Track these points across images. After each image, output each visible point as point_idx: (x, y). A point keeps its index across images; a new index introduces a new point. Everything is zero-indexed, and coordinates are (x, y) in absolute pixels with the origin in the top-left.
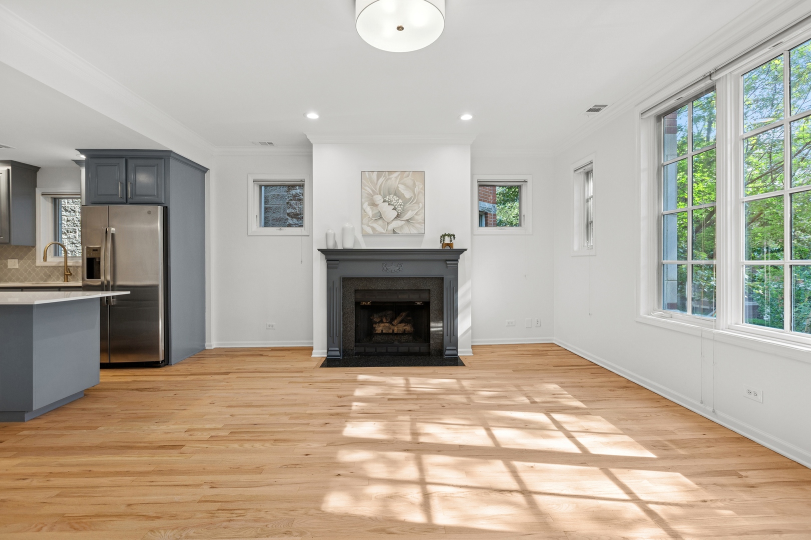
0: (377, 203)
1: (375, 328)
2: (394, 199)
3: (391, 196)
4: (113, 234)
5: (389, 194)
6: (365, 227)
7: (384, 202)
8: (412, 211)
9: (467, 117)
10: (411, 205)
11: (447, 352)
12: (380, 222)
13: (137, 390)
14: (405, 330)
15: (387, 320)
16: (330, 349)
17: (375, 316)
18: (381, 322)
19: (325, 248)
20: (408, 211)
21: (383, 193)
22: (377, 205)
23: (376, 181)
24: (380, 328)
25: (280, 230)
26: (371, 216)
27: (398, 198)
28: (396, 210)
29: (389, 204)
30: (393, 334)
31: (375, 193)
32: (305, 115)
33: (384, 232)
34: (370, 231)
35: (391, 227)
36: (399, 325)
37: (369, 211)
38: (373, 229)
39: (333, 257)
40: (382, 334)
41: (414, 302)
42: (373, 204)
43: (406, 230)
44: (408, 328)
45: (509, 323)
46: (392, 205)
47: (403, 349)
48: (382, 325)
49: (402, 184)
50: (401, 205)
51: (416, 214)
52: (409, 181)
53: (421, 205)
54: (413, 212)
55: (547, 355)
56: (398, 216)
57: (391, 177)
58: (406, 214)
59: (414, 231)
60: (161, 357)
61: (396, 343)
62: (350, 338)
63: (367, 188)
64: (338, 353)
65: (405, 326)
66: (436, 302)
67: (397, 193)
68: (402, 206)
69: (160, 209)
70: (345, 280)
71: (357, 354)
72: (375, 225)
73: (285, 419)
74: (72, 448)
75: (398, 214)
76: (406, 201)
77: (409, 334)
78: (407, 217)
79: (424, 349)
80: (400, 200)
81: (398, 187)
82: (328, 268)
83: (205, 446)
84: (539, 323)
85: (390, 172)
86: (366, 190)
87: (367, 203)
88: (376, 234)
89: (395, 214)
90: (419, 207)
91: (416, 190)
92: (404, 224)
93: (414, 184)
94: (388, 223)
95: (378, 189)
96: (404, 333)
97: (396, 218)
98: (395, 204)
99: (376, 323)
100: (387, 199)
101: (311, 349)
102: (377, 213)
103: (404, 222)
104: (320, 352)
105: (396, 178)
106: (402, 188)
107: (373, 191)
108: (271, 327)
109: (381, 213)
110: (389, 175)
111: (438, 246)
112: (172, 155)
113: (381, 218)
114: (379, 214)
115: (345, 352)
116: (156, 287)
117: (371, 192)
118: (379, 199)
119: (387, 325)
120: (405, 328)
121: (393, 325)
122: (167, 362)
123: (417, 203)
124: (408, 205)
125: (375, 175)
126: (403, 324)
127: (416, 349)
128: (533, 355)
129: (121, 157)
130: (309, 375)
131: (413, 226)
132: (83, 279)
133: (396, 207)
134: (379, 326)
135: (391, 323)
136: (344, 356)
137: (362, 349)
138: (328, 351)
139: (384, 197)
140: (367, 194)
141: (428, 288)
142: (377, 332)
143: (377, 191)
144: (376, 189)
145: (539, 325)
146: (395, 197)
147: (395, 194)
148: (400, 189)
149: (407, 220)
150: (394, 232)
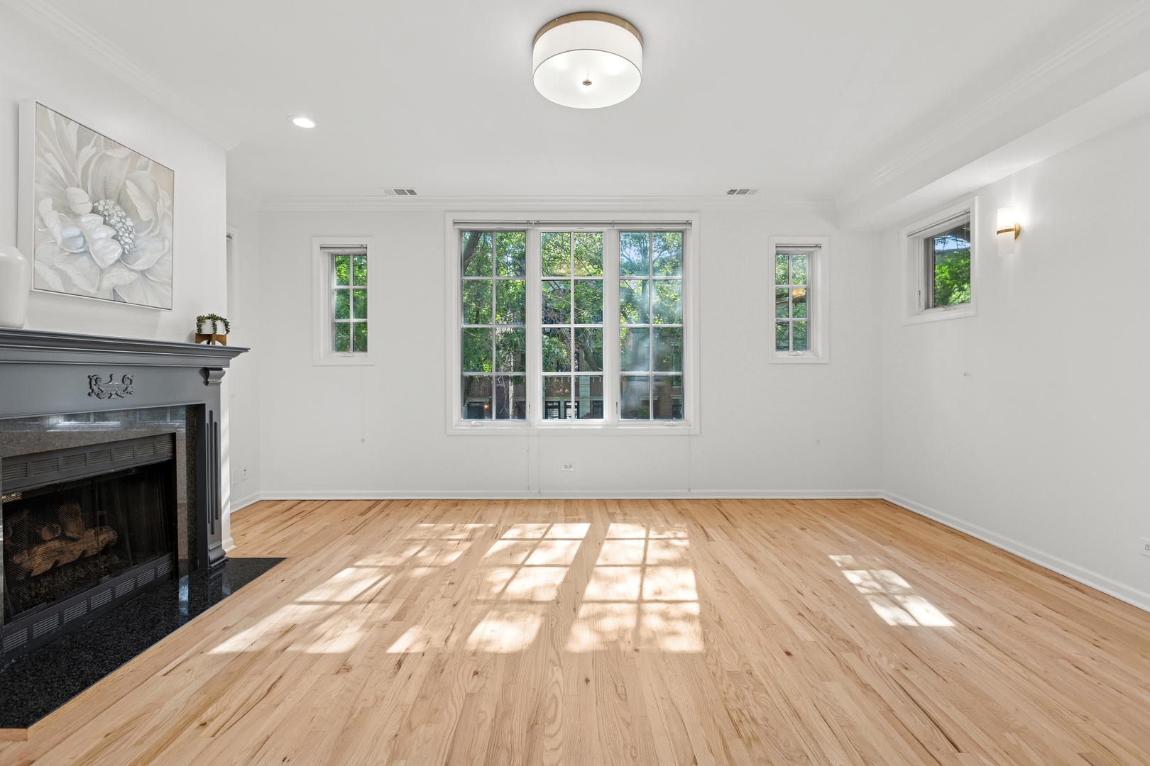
0: (77, 209)
2: (116, 211)
3: (110, 203)
5: (107, 197)
6: (42, 267)
7: (93, 211)
8: (151, 253)
9: (304, 122)
10: (148, 238)
11: (212, 556)
12: (84, 262)
14: (104, 543)
15: (54, 531)
20: (144, 250)
21: (92, 188)
22: (76, 215)
23: (74, 148)
24: (36, 561)
26: (60, 241)
27: (124, 214)
28: (118, 241)
29: (105, 223)
31: (71, 181)
33: (93, 291)
34: (58, 283)
35: (108, 281)
37: (57, 225)
42: (69, 212)
46: (111, 225)
48: (41, 549)
49: (133, 180)
50: (130, 233)
51: (157, 263)
52: (146, 181)
53: (167, 245)
54: (152, 255)
56: (124, 258)
57: (109, 152)
58: (140, 256)
63: (52, 158)
67: (122, 200)
68: (131, 236)
72: (71, 268)
75: (124, 253)
76: (141, 225)
78: (140, 265)
80: (128, 219)
81: (125, 185)
84: (246, 473)
85: (108, 141)
86: (50, 164)
87: (50, 201)
88: (73, 294)
89: (117, 250)
90: (164, 249)
91: (159, 206)
92: (136, 280)
93: (156, 191)
94: (102, 270)
95: (79, 173)
97: (119, 260)
98: (117, 226)
100: (100, 208)
102: (77, 236)
103: (136, 275)
105: (122, 162)
106: (132, 192)
107: (67, 173)
109: (85, 240)
110: (106, 146)
113: (87, 252)
114: (81, 242)
117: (63, 175)
118: (81, 200)
119: (54, 544)
123: (160, 238)
124: (143, 236)
125: (73, 130)
127: (150, 575)
131: (152, 288)
133: (120, 233)
135: (60, 536)
139: (95, 199)
140: (53, 173)
141: (173, 430)
143: (78, 178)
144: (74, 171)
145: (246, 476)
146: (118, 208)
147: (119, 202)
148: (128, 190)
149: (143, 273)
150: (116, 298)
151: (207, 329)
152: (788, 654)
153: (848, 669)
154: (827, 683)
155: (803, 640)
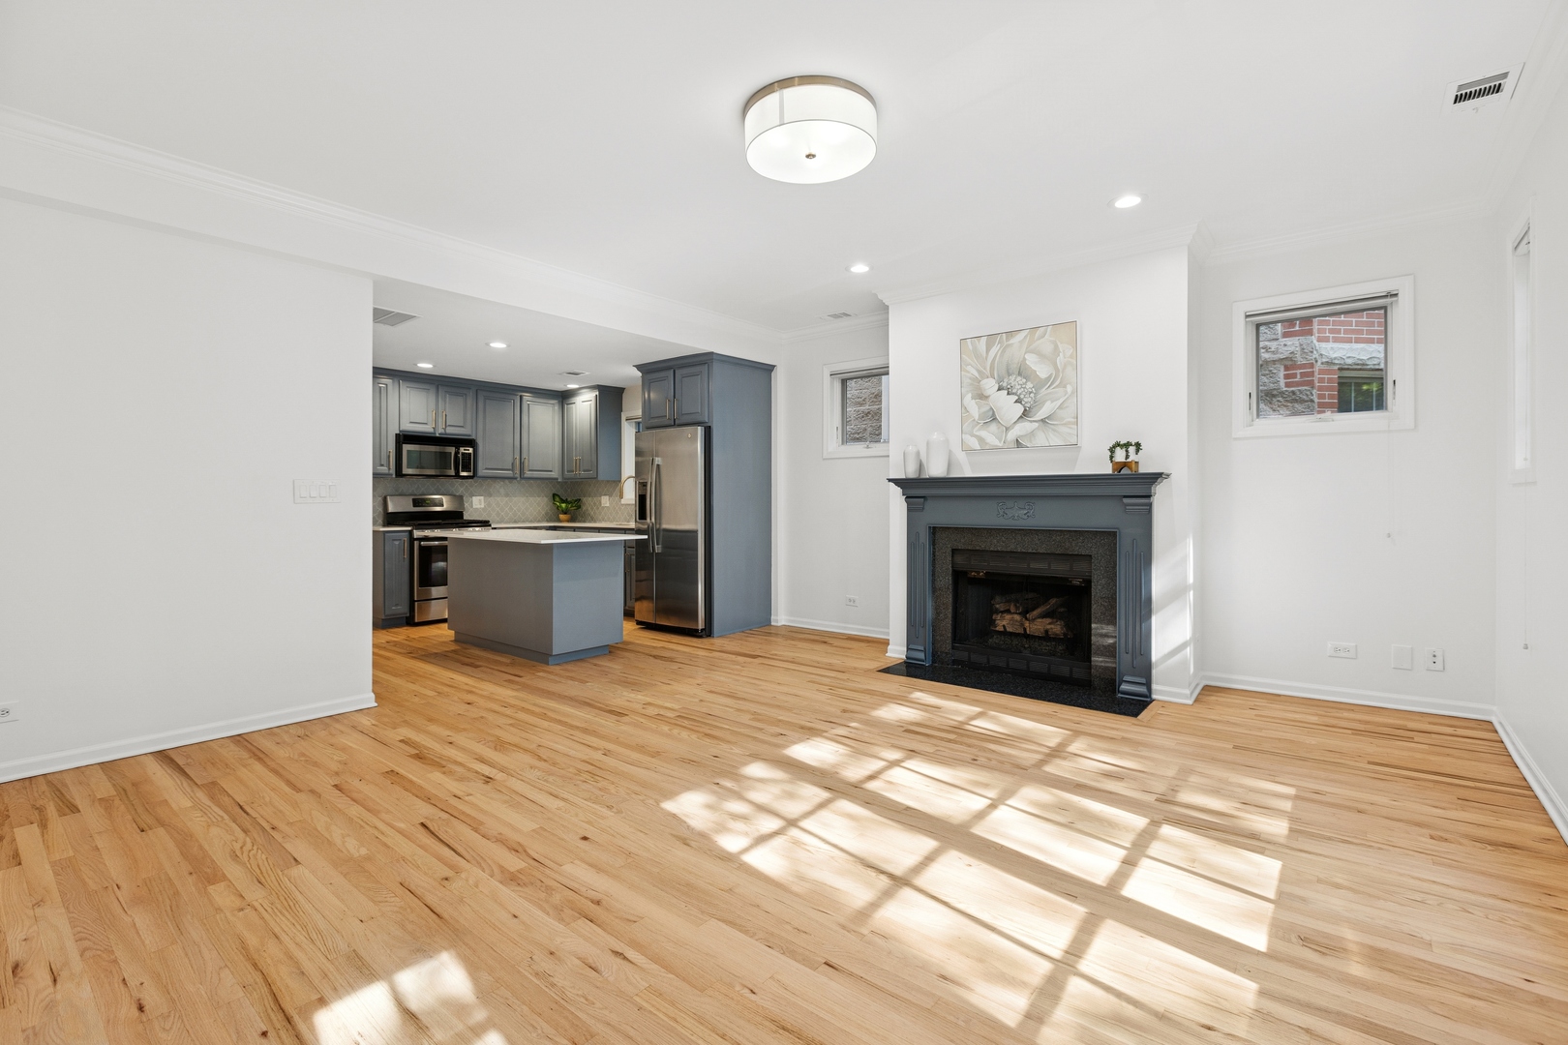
0: (987, 393)
1: (995, 620)
2: (1016, 381)
3: (1012, 378)
4: (658, 465)
5: (1009, 375)
6: (967, 437)
7: (999, 390)
8: (1052, 402)
10: (1049, 390)
11: (1124, 687)
12: (993, 427)
13: (655, 657)
14: (1047, 631)
15: (1017, 608)
16: (911, 646)
17: (998, 599)
18: (1008, 611)
19: (902, 476)
20: (1045, 402)
21: (998, 375)
22: (987, 397)
23: (984, 355)
24: (1005, 622)
25: (868, 447)
26: (977, 418)
27: (1024, 380)
28: (1020, 403)
29: (1008, 394)
30: (1026, 636)
31: (983, 376)
32: (847, 269)
33: (1001, 445)
34: (975, 444)
35: (1012, 435)
36: (1040, 620)
37: (975, 409)
38: (981, 440)
39: (917, 490)
40: (1005, 633)
41: (1066, 579)
42: (982, 396)
43: (1041, 439)
44: (1056, 628)
45: (1336, 650)
46: (1013, 394)
47: (1038, 666)
48: (1008, 617)
49: (1032, 352)
50: (1031, 393)
51: (1060, 407)
52: (1046, 346)
53: (1069, 389)
54: (1054, 403)
55: (1410, 740)
56: (1025, 414)
57: (1011, 342)
58: (1041, 408)
59: (1056, 441)
60: (701, 625)
61: (1026, 653)
62: (944, 632)
63: (969, 368)
64: (921, 656)
65: (1050, 624)
66: (1103, 582)
67: (1022, 372)
68: (1032, 395)
69: (700, 430)
70: (934, 531)
71: (954, 662)
72: (983, 434)
73: (745, 719)
74: (553, 694)
75: (1025, 410)
76: (1041, 384)
77: (1056, 639)
78: (1041, 414)
79: (1079, 673)
80: (1029, 383)
81: (1025, 359)
82: (909, 510)
83: (642, 720)
84: (1439, 660)
85: (1010, 334)
86: (968, 372)
87: (970, 395)
88: (986, 448)
89: (1019, 409)
90: (1066, 393)
91: (1060, 360)
92: (1037, 428)
93: (1056, 347)
94: (1007, 429)
95: (988, 368)
96: (1047, 637)
97: (1021, 417)
98: (1019, 392)
99: (997, 612)
100: (1005, 384)
101: (886, 643)
102: (988, 411)
103: (1037, 424)
104: (897, 652)
105: (1021, 342)
106: (1031, 361)
107: (979, 371)
108: (852, 603)
109: (994, 412)
110: (1008, 339)
111: (1107, 469)
112: (714, 357)
113: (995, 419)
114: (991, 413)
115: (935, 655)
116: (695, 532)
117: (976, 374)
118: (990, 385)
119: (1017, 617)
120: (1049, 627)
121: (1026, 619)
122: (707, 632)
123: (1063, 385)
124: (1043, 391)
125: (982, 344)
126: (1049, 620)
127: (1065, 671)
128: (1356, 732)
129: (668, 368)
130: (845, 678)
131: (1054, 430)
132: (636, 521)
133: (1022, 396)
134: (1003, 618)
135: (1024, 613)
136: (934, 662)
137: (963, 655)
138: (908, 649)
139: (1000, 380)
140: (970, 378)
141: (1087, 553)
142: (997, 629)
143: (988, 373)
144: (985, 369)
145: (1439, 665)
146: (1019, 378)
147: (1020, 374)
148: (1027, 362)
149: (1043, 421)
150: (1018, 444)
151: (1120, 455)
152: (585, 838)
153: (516, 849)
154: (536, 826)
155: (576, 862)
